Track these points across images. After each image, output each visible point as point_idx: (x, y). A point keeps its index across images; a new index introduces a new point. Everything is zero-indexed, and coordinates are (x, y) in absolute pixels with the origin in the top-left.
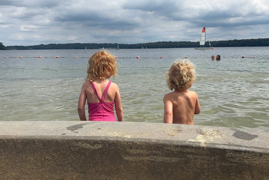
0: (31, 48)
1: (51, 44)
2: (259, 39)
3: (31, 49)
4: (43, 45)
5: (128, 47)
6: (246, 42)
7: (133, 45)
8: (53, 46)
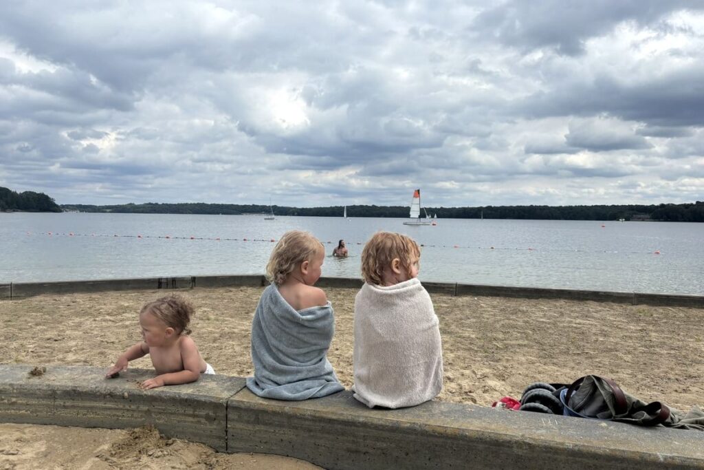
0: (108, 210)
1: (150, 204)
2: (532, 206)
3: (110, 212)
4: (133, 204)
5: (296, 214)
6: (507, 211)
7: (306, 209)
8: (152, 207)
